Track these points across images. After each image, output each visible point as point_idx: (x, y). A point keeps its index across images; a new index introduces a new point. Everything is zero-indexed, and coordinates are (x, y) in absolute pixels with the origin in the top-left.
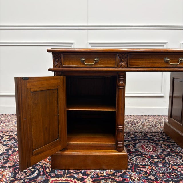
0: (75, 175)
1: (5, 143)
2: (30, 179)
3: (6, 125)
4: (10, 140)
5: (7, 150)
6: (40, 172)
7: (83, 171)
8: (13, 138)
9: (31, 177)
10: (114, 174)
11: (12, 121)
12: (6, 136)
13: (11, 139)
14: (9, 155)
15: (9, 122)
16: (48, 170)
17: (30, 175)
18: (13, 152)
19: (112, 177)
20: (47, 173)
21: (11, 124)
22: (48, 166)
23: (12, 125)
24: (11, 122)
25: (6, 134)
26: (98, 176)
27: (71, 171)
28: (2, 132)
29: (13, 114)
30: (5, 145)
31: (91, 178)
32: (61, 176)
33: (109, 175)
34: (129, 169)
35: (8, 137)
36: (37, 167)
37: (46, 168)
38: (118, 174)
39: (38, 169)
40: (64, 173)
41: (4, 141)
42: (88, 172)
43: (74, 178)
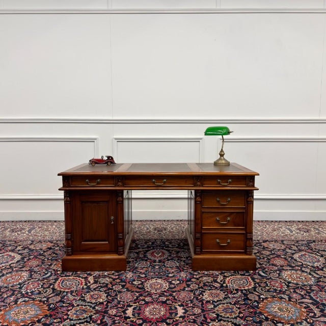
0: (81, 276)
1: (19, 252)
2: (43, 278)
3: (18, 234)
4: (24, 250)
5: (23, 258)
6: (52, 274)
7: (88, 272)
8: (28, 248)
9: (45, 277)
10: (113, 274)
11: (24, 229)
12: (20, 245)
13: (26, 248)
14: (25, 262)
15: (21, 231)
16: (59, 272)
17: (44, 275)
18: (28, 260)
19: (110, 276)
20: (58, 274)
21: (24, 233)
22: (59, 269)
23: (25, 235)
24: (23, 231)
25: (19, 244)
26: (99, 275)
27: (79, 273)
28: (15, 242)
29: (25, 221)
30: (19, 254)
31: (94, 277)
32: (69, 276)
33: (109, 274)
34: (128, 270)
35: (22, 246)
36: (50, 270)
37: (57, 271)
38: (117, 274)
39: (51, 272)
40: (72, 275)
41: (19, 250)
42: (92, 273)
43: (80, 277)
